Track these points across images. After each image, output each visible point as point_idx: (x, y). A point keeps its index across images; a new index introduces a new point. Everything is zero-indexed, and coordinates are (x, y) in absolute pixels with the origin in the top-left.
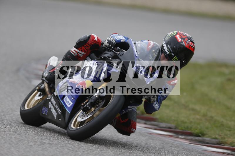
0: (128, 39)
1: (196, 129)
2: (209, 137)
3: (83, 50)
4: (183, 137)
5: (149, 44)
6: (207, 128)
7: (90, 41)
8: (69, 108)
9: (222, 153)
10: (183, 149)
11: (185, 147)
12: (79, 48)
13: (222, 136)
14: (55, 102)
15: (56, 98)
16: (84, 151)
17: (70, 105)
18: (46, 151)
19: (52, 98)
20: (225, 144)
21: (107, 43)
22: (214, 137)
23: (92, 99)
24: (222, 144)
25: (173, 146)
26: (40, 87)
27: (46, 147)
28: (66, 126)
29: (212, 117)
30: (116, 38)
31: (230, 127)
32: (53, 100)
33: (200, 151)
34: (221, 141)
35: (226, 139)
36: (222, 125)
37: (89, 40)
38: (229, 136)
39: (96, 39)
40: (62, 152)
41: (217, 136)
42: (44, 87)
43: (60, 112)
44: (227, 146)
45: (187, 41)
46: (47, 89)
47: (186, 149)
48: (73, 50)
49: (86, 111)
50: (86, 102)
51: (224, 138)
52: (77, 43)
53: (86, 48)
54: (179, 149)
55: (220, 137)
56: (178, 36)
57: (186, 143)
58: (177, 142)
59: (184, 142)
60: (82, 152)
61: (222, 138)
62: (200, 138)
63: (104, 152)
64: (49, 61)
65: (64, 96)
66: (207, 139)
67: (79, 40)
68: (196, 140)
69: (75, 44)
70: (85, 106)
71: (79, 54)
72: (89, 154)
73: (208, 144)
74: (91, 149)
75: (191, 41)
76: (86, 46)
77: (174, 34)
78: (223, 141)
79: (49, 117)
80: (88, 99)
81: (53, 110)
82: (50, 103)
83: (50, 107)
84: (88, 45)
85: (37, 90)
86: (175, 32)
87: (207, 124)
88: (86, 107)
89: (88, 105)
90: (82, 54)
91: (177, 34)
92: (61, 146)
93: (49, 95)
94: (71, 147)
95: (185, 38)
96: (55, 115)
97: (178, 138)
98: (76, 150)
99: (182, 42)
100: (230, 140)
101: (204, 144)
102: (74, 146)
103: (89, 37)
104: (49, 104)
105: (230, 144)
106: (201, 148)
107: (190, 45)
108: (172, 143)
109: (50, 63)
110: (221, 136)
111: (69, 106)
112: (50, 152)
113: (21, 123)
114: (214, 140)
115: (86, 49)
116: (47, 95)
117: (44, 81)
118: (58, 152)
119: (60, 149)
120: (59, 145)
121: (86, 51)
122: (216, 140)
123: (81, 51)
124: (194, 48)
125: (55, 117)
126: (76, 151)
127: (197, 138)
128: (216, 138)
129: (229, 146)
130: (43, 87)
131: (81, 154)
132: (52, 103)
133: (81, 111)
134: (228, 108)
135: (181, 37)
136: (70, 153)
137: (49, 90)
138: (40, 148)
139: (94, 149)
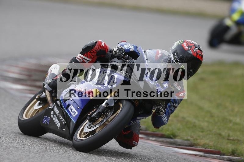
0: (137, 47)
1: (168, 131)
2: (181, 138)
3: (89, 56)
4: (154, 139)
5: (158, 53)
6: (179, 129)
7: (97, 47)
8: (74, 118)
9: (194, 156)
10: (154, 151)
11: (156, 149)
12: (85, 53)
13: (195, 138)
14: (58, 111)
15: (60, 107)
16: (51, 154)
17: (76, 114)
18: (12, 155)
19: (55, 106)
20: (197, 146)
21: (117, 50)
22: (186, 138)
23: (100, 109)
24: (195, 146)
25: (143, 148)
26: (40, 96)
27: (11, 151)
28: (71, 137)
29: (184, 118)
30: (125, 47)
31: (202, 128)
32: (56, 109)
33: (171, 153)
34: (193, 142)
35: (199, 141)
36: (195, 126)
37: (96, 45)
38: (201, 137)
39: (103, 44)
40: (28, 156)
41: (189, 138)
42: (46, 96)
43: (64, 122)
44: (200, 147)
45: (194, 50)
46: (49, 98)
47: (157, 151)
48: (79, 56)
49: (93, 121)
50: (92, 112)
51: (197, 140)
52: (82, 49)
53: (92, 54)
54: (149, 151)
55: (192, 139)
56: (185, 44)
57: (156, 145)
58: (147, 144)
59: (155, 145)
60: (49, 156)
61: (194, 140)
62: (172, 140)
63: (72, 156)
64: (50, 68)
65: (69, 105)
66: (178, 140)
67: (86, 46)
68: (167, 142)
69: (81, 50)
70: (92, 116)
71: (84, 60)
72: (56, 157)
73: (179, 146)
74: (58, 153)
75: (199, 49)
76: (92, 51)
77: (181, 42)
78: (195, 142)
79: (52, 127)
80: (95, 109)
81: (56, 120)
82: (52, 112)
83: (52, 117)
84: (94, 51)
85: (37, 99)
86: (182, 40)
87: (179, 125)
88: (94, 117)
89: (96, 115)
90: (88, 60)
91: (184, 42)
92: (27, 150)
93: (51, 104)
94: (37, 151)
95: (192, 46)
96: (58, 124)
97: (148, 139)
98: (43, 153)
99: (189, 50)
100: (203, 142)
101: (175, 146)
102: (41, 150)
103: (96, 43)
104: (51, 114)
105: (203, 146)
106: (172, 151)
107: (198, 53)
108: (142, 145)
109: (51, 70)
110: (193, 137)
111: (74, 116)
112: (16, 156)
113: (19, 133)
114: (186, 142)
115: (93, 56)
116: (49, 104)
117: (46, 90)
118: (24, 156)
119: (26, 152)
120: (25, 149)
121: (92, 57)
122: (189, 142)
123: (87, 57)
124: (202, 57)
125: (59, 127)
126: (43, 155)
127: (168, 140)
128: (188, 140)
129: (202, 148)
130: (43, 96)
131: (47, 157)
132: (54, 113)
133: (88, 121)
134: (201, 108)
135: (188, 44)
136: (37, 156)
137: (51, 99)
138: (5, 151)
139: (61, 152)
